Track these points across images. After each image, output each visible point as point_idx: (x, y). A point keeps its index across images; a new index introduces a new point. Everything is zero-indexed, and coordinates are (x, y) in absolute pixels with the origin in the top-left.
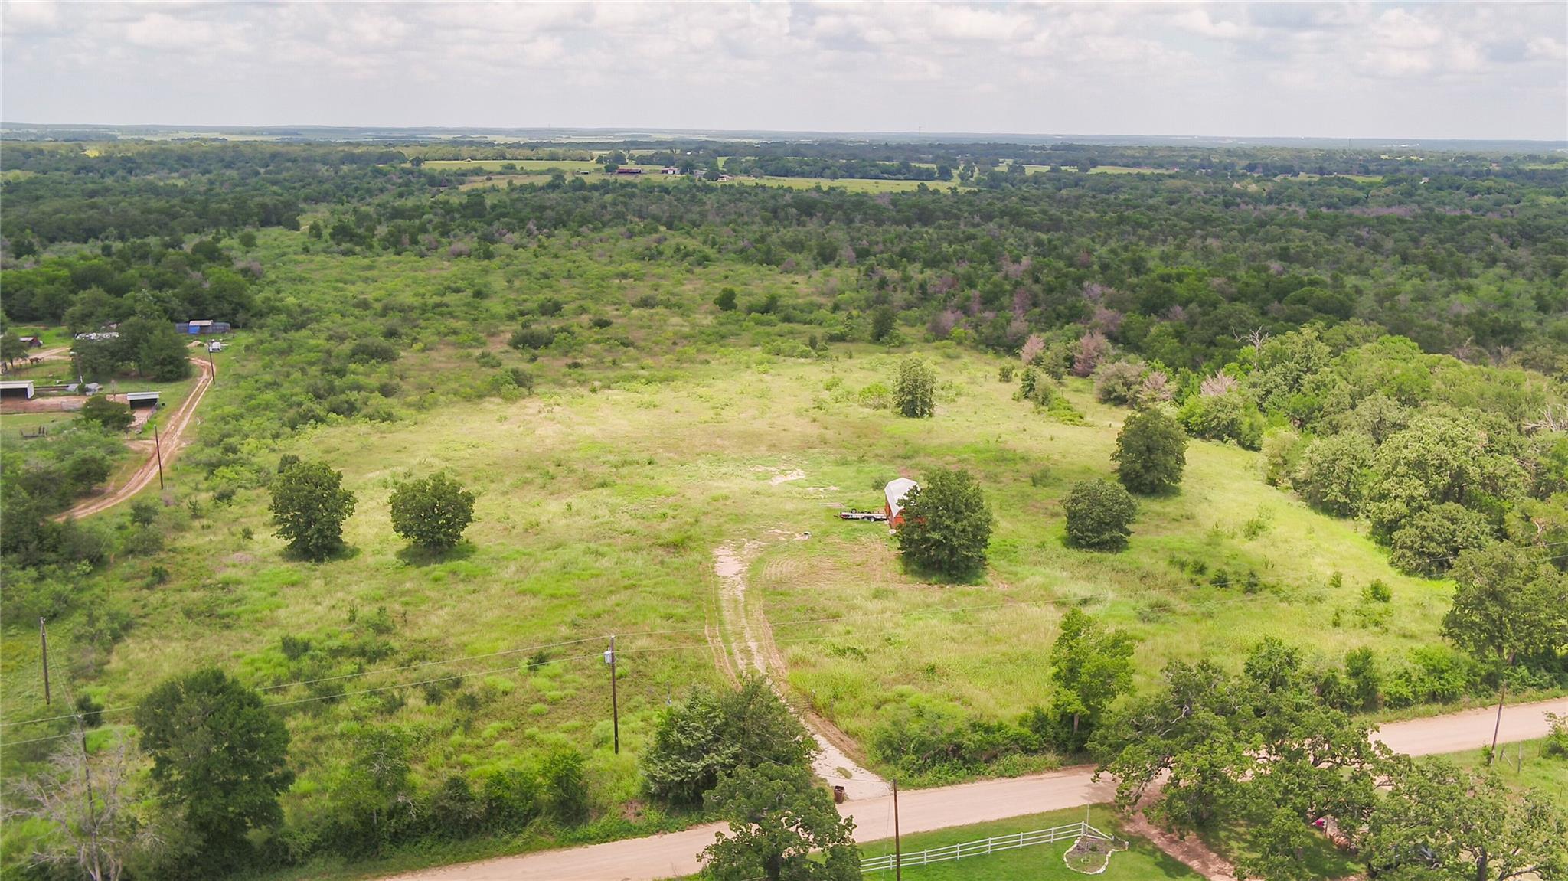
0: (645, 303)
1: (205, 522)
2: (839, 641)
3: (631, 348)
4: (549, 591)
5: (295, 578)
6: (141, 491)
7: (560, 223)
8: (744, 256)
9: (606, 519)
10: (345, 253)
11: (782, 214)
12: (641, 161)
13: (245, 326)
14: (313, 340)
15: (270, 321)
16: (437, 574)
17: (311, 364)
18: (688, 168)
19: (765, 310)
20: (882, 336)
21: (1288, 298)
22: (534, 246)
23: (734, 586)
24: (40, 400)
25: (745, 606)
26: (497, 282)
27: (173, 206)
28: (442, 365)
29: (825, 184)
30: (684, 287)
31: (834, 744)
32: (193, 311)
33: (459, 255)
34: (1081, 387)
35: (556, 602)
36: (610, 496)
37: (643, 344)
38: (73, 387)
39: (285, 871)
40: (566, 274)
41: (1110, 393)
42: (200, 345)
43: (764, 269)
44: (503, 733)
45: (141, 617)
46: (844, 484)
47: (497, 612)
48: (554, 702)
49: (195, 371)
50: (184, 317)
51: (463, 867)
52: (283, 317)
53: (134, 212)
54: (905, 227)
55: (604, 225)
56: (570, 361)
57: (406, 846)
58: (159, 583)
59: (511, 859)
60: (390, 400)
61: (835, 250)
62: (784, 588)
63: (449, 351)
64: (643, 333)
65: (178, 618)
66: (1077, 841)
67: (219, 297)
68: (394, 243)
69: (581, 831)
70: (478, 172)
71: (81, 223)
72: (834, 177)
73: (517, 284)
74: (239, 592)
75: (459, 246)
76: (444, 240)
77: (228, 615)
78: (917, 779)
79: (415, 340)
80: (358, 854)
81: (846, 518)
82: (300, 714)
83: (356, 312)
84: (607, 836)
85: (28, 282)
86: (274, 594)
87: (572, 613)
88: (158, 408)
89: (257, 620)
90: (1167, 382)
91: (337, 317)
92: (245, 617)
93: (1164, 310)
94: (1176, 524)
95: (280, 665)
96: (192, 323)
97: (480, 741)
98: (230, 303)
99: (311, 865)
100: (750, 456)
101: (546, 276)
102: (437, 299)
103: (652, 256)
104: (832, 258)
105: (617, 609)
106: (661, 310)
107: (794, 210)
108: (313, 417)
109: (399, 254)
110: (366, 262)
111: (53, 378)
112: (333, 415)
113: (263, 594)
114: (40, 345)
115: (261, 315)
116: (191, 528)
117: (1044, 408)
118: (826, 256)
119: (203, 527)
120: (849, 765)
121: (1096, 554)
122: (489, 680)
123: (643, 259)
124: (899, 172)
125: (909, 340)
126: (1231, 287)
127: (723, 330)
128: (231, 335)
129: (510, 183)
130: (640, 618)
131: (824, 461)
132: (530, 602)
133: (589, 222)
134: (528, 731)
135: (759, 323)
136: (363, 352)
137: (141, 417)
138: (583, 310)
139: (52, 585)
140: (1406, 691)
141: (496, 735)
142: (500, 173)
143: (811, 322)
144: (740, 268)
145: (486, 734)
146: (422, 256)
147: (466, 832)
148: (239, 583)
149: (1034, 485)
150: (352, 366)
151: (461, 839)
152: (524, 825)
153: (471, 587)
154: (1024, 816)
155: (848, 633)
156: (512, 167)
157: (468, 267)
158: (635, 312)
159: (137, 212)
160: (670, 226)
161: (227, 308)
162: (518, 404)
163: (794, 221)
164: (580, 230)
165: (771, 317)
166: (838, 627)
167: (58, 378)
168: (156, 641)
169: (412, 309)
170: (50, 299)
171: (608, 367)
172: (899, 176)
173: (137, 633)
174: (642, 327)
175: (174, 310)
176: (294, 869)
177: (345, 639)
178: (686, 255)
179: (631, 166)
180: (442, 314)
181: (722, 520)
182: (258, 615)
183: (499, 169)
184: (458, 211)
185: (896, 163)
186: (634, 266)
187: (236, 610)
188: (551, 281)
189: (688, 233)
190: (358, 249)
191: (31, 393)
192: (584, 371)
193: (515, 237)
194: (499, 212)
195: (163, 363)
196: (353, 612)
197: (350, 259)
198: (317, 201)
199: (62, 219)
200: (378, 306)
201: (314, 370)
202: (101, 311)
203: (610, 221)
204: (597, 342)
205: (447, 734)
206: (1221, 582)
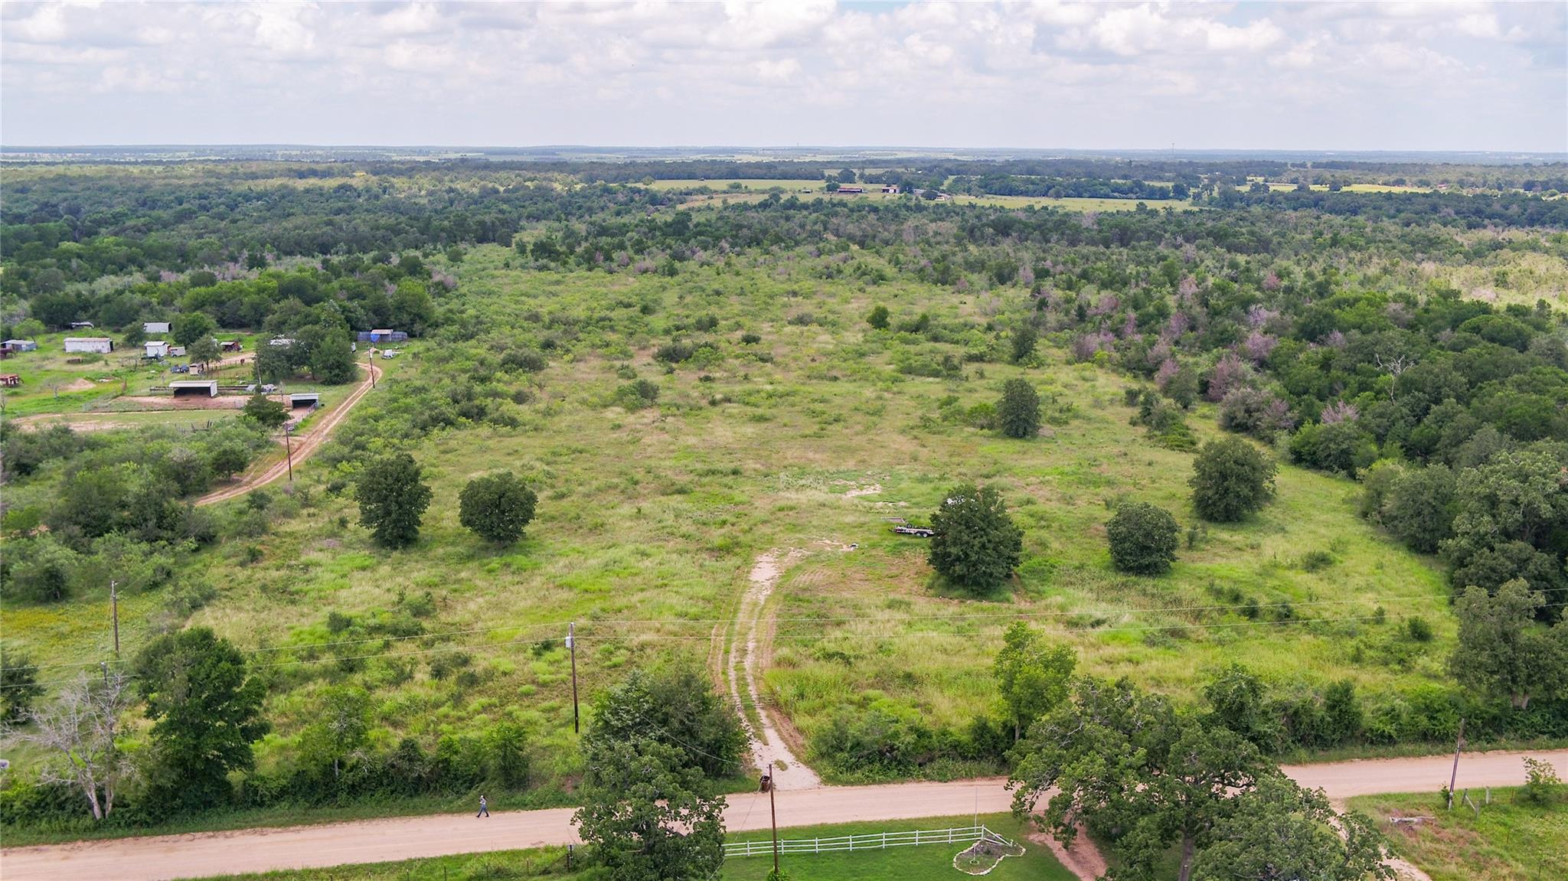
0: (802, 321)
1: (312, 510)
2: (831, 647)
3: (769, 364)
4: (584, 586)
5: (367, 563)
6: (273, 482)
7: (755, 241)
8: (921, 275)
9: (670, 523)
10: (541, 269)
11: (978, 234)
12: (871, 180)
13: (421, 336)
14: (476, 349)
15: (441, 331)
16: (494, 565)
17: (465, 371)
18: (907, 187)
19: (916, 329)
20: (1022, 357)
21: (1462, 326)
22: (721, 264)
23: (760, 591)
24: (221, 399)
25: (762, 609)
26: (670, 298)
27: (400, 223)
28: (584, 376)
29: (1039, 202)
30: (850, 306)
31: (782, 738)
32: (377, 320)
33: (645, 271)
34: (1209, 413)
35: (587, 596)
36: (681, 502)
37: (780, 359)
38: (251, 387)
39: (254, 810)
40: (739, 291)
41: (1232, 419)
42: (376, 352)
43: (937, 289)
44: (485, 709)
45: (226, 590)
46: (914, 500)
47: (529, 602)
48: (545, 685)
49: (362, 376)
50: (367, 326)
51: (405, 820)
52: (455, 328)
53: (364, 229)
54: (1102, 249)
55: (797, 244)
56: (703, 374)
57: (361, 798)
58: (252, 561)
59: (449, 817)
60: (521, 407)
61: (1015, 270)
62: (807, 595)
63: (596, 363)
64: (786, 350)
65: (255, 593)
66: (975, 845)
67: (400, 307)
68: (589, 261)
69: (519, 797)
70: (702, 191)
71: (315, 239)
72: (1058, 196)
73: (688, 299)
74: (313, 572)
75: (648, 263)
76: (637, 257)
77: (297, 593)
78: (844, 777)
79: (568, 351)
80: (318, 801)
81: (901, 533)
82: (320, 681)
83: (525, 324)
84: (540, 804)
85: (241, 292)
86: (343, 576)
87: (596, 607)
88: (316, 408)
89: (320, 598)
90: (1289, 410)
91: (507, 330)
92: (312, 594)
93: (1322, 337)
94: (1238, 553)
95: (321, 637)
96: (374, 332)
97: (463, 714)
98: (409, 313)
99: (277, 807)
100: (835, 470)
101: (718, 293)
102: (603, 314)
103: (829, 275)
104: (1010, 279)
105: (639, 605)
106: (814, 327)
107: (991, 230)
108: (443, 420)
109: (590, 270)
110: (556, 277)
111: (239, 379)
112: (463, 420)
113: (333, 576)
114: (239, 349)
115: (437, 326)
116: (298, 515)
117: (1157, 433)
118: (1003, 276)
119: (309, 515)
120: (787, 758)
121: (1133, 578)
122: (495, 661)
123: (821, 277)
124: (1131, 191)
125: (1049, 361)
126: (1408, 313)
127: (866, 348)
128: (407, 343)
129: (725, 202)
130: (655, 614)
131: (906, 477)
132: (565, 595)
133: (782, 241)
134: (509, 708)
135: (906, 342)
136: (513, 362)
137: (298, 416)
138: (739, 326)
139: (159, 559)
140: (1390, 729)
141: (480, 708)
142: (725, 192)
143: (957, 342)
144: (913, 287)
145: (470, 708)
146: (611, 272)
147: (416, 791)
148: (318, 564)
149: (1108, 509)
150: (499, 374)
151: (411, 796)
152: (470, 788)
153: (517, 579)
154: (936, 818)
155: (846, 639)
156: (739, 186)
157: (651, 283)
158: (789, 329)
159: (367, 229)
160: (862, 245)
161: (406, 318)
162: (637, 415)
163: (989, 241)
164: (771, 248)
165: (920, 336)
166: (839, 634)
167: (243, 379)
168: (228, 611)
169: (576, 322)
170: (255, 307)
171: (739, 382)
172: (1130, 195)
173: (217, 603)
174: (788, 344)
175: (358, 319)
176: (262, 810)
177: (386, 618)
178: (864, 274)
179: (859, 185)
180: (603, 328)
181: (777, 529)
182: (322, 594)
183: (725, 188)
184: (660, 229)
185: (1129, 182)
186: (808, 284)
187: (305, 588)
188: (722, 299)
189: (877, 252)
190: (552, 265)
191: (214, 392)
192: (714, 385)
193: (703, 255)
194: (700, 231)
195: (331, 368)
196: (402, 596)
197: (543, 275)
198: (538, 219)
199: (299, 235)
200: (547, 319)
201: (463, 378)
202: (295, 319)
203: (805, 239)
204: (737, 357)
205: (437, 705)
206: (1252, 613)
